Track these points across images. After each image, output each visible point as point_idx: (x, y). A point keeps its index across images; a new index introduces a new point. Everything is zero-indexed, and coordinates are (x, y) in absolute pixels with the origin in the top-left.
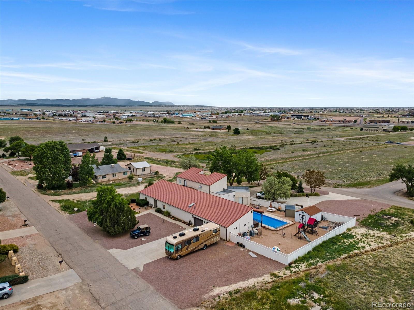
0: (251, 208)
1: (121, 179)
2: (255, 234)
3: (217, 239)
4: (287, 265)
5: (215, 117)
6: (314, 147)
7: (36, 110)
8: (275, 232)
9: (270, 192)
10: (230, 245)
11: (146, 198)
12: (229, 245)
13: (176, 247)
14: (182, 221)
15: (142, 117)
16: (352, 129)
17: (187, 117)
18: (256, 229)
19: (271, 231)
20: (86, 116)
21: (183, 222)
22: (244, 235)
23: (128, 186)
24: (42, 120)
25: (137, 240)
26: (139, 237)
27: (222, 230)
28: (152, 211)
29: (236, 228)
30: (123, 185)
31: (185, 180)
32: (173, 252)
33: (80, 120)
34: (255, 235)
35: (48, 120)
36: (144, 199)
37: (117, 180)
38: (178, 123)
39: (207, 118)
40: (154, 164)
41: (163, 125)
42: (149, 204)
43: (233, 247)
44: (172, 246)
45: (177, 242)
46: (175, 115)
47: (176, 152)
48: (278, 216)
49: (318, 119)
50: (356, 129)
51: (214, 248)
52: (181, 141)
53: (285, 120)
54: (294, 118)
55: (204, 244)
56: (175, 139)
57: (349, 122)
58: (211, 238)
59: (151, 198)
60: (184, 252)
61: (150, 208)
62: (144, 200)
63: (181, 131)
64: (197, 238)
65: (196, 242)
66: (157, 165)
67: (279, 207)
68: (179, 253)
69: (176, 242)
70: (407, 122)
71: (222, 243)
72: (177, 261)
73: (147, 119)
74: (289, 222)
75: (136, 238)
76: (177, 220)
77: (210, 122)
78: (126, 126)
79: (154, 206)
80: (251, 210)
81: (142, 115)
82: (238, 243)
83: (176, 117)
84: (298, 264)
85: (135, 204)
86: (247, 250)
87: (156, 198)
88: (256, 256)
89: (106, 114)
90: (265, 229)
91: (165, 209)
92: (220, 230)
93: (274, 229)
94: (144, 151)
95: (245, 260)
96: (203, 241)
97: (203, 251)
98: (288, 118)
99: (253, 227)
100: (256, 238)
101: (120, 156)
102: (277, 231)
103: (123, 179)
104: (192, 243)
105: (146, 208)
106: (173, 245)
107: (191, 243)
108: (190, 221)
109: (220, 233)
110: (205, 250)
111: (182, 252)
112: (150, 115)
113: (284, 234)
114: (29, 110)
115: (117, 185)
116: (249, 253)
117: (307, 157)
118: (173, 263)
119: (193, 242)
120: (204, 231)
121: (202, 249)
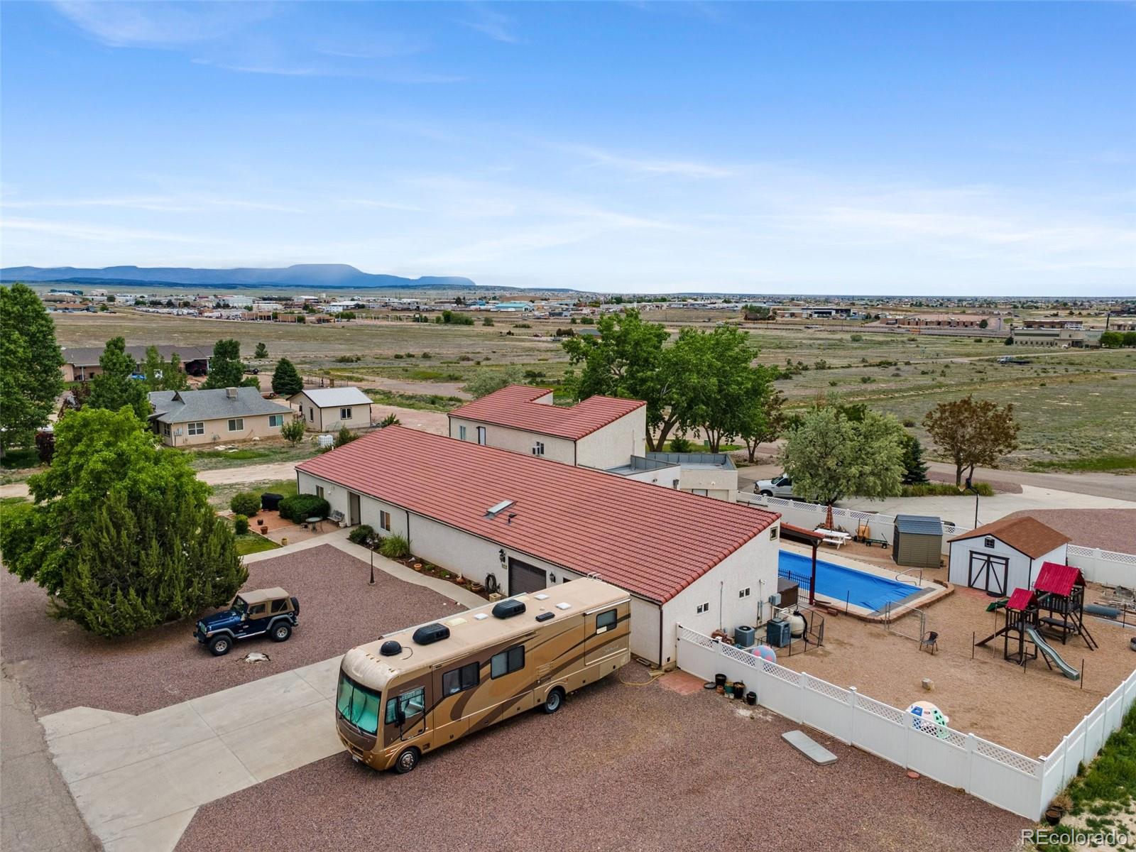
0: (773, 517)
1: (262, 440)
2: (794, 636)
3: (614, 658)
4: (1037, 819)
5: (586, 311)
6: (893, 375)
7: (95, 293)
8: (881, 626)
9: (816, 467)
10: (684, 690)
11: (320, 489)
12: (675, 688)
13: (392, 705)
14: (456, 576)
15: (385, 309)
16: (980, 341)
17: (510, 310)
18: (796, 614)
19: (861, 625)
20: (227, 306)
21: (458, 584)
22: (740, 638)
23: (277, 461)
24: (100, 313)
25: (223, 661)
26: (234, 644)
27: (642, 615)
28: (337, 539)
29: (706, 607)
30: (261, 455)
31: (479, 428)
32: (375, 733)
33: (206, 314)
34: (794, 641)
35: (117, 314)
36: (315, 494)
37: (244, 441)
38: (484, 325)
39: (565, 313)
40: (390, 405)
41: (439, 328)
42: (332, 512)
43: (694, 698)
44: (373, 701)
45: (397, 678)
46: (477, 307)
47: (467, 379)
48: (865, 561)
49: (877, 317)
50: (992, 341)
51: (600, 703)
52: (488, 359)
53: (784, 319)
54: (811, 315)
55: (548, 686)
56: (470, 356)
57: (966, 326)
58: (584, 654)
59: (338, 489)
60: (439, 728)
61: (333, 527)
62: (311, 496)
63: (490, 340)
64: (514, 653)
65: (508, 672)
66: (400, 408)
67: (863, 528)
68: (412, 739)
69: (391, 675)
70: (1130, 325)
71: (638, 680)
72: (395, 783)
73: (398, 314)
74: (925, 584)
75: (220, 649)
76: (433, 575)
77: (574, 321)
78: (333, 327)
79: (347, 520)
80: (773, 526)
81: (386, 305)
82: (721, 680)
83: (480, 311)
84: (1096, 811)
85: (278, 513)
86: (769, 718)
87: (357, 486)
88: (831, 757)
89: (284, 302)
90: (829, 613)
91: (388, 529)
92: (628, 616)
93: (871, 614)
94: (366, 377)
95: (775, 778)
96: (545, 669)
97: (544, 719)
98: (792, 315)
99: (778, 601)
100: (802, 656)
101: (282, 381)
102: (889, 622)
103: (269, 438)
104: (485, 678)
105: (314, 529)
106: (377, 694)
107: (477, 682)
108: (490, 577)
109: (632, 629)
110: (552, 718)
111: (429, 732)
112: (405, 306)
113: (933, 636)
114: (73, 293)
115: (241, 455)
116: (784, 735)
117: (882, 396)
118: (375, 792)
119: (491, 676)
120: (553, 616)
121: (541, 710)
